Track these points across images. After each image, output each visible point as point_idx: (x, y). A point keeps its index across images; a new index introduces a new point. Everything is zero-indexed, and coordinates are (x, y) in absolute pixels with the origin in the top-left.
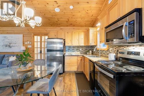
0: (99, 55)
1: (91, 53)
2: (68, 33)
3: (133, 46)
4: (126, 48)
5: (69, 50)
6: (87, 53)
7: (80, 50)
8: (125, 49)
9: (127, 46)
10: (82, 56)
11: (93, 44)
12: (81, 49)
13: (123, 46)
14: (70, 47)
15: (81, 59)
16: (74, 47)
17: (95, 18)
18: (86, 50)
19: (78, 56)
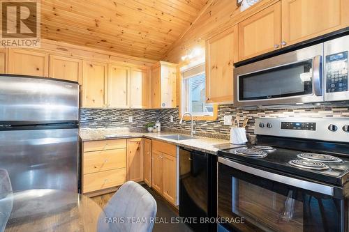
0: (190, 133)
1: (159, 130)
2: (91, 66)
3: (291, 110)
4: (271, 115)
5: (90, 121)
6: (150, 129)
7: (127, 122)
8: (267, 116)
9: (272, 111)
10: (140, 139)
11: (169, 105)
12: (131, 119)
13: (263, 111)
14: (94, 112)
15: (137, 145)
16: (109, 112)
17: (174, 39)
18: (145, 120)
19: (127, 138)
